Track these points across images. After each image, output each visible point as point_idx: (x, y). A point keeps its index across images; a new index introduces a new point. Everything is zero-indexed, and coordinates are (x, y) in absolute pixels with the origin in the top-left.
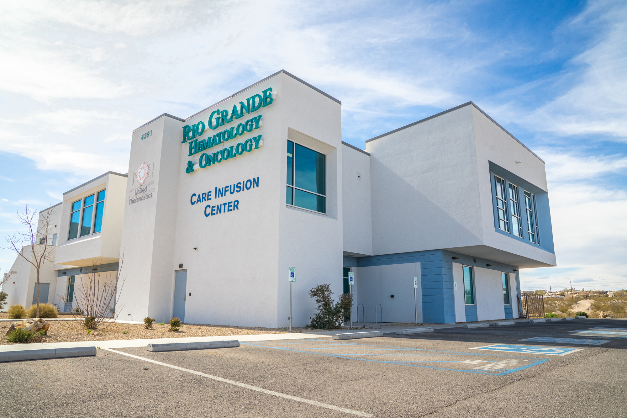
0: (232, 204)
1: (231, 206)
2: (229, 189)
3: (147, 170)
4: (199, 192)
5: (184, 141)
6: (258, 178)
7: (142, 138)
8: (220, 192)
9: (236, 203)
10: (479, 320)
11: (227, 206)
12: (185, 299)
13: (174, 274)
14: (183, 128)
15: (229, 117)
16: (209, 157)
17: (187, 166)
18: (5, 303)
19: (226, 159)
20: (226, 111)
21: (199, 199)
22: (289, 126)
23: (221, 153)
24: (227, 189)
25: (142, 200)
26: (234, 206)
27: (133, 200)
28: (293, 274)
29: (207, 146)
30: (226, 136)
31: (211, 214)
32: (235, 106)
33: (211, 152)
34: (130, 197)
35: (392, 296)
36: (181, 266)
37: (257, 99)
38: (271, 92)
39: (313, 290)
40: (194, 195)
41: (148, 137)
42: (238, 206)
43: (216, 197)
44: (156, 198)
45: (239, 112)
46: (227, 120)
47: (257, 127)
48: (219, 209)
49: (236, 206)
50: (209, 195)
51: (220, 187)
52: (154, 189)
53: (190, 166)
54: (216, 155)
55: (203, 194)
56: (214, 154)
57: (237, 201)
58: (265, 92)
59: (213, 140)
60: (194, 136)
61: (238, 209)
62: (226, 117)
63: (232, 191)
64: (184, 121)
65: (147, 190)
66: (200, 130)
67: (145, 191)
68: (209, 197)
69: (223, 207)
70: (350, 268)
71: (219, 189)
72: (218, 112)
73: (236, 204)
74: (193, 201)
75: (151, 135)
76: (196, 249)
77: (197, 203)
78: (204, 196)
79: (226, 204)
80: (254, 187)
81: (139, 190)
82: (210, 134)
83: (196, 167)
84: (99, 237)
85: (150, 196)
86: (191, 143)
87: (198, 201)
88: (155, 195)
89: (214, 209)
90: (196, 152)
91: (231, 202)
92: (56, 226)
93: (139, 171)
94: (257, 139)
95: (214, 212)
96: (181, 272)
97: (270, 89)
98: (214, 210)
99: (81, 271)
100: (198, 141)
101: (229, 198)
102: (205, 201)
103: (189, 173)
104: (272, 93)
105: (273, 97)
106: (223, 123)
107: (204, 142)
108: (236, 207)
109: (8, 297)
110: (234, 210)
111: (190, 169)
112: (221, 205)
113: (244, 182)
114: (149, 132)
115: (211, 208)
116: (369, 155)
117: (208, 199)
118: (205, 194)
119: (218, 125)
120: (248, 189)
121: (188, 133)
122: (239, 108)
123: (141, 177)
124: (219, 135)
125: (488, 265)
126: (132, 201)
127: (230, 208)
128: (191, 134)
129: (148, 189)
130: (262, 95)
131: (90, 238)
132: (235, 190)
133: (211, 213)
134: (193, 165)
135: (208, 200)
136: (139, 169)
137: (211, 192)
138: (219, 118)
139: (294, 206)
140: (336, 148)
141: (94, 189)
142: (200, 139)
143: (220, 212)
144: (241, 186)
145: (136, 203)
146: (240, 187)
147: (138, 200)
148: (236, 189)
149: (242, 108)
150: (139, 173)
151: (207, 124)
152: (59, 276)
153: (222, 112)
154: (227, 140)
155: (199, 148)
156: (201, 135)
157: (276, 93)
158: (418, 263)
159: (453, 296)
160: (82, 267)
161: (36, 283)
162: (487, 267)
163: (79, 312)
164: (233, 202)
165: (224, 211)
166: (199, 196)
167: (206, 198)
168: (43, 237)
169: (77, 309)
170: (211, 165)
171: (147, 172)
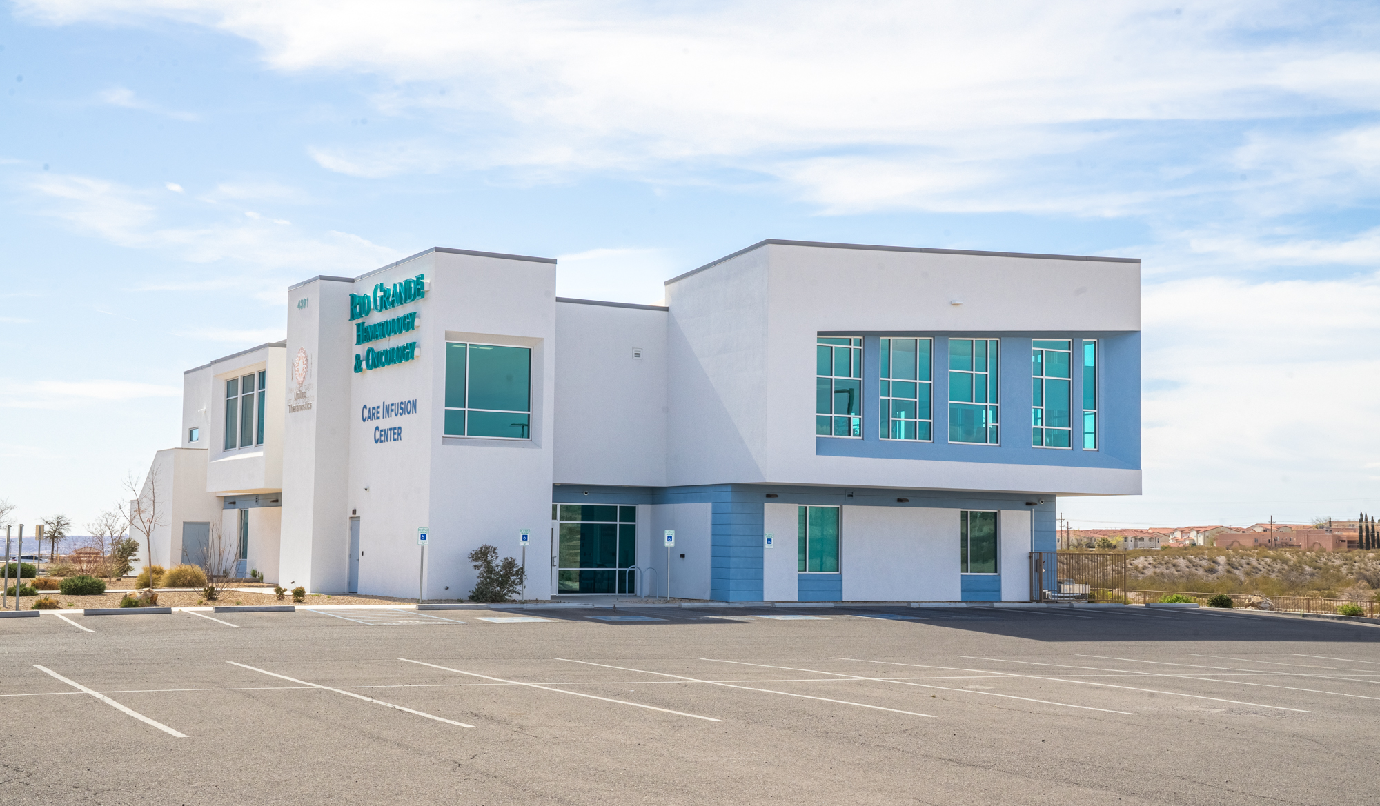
0: (397, 432)
1: (396, 434)
2: (393, 408)
3: (305, 363)
4: (369, 405)
5: (352, 319)
6: (416, 401)
7: (299, 306)
8: (388, 410)
9: (400, 431)
10: (844, 600)
11: (392, 432)
12: (358, 560)
13: (348, 523)
14: (351, 294)
15: (390, 300)
16: (375, 356)
17: (355, 361)
18: (136, 560)
19: (390, 364)
20: (388, 290)
21: (370, 415)
22: (447, 329)
23: (385, 355)
28: (425, 536)
29: (373, 338)
30: (389, 329)
31: (379, 441)
32: (395, 286)
33: (376, 347)
35: (683, 556)
36: (354, 512)
37: (412, 285)
38: (422, 280)
39: (473, 553)
40: (365, 407)
41: (305, 307)
43: (383, 417)
44: (316, 408)
45: (398, 298)
46: (389, 303)
47: (413, 329)
48: (386, 436)
49: (400, 436)
50: (378, 412)
51: (386, 403)
52: (313, 394)
53: (358, 362)
54: (380, 355)
56: (379, 353)
57: (401, 429)
58: (418, 279)
59: (378, 332)
60: (361, 315)
61: (401, 440)
62: (388, 299)
63: (397, 413)
64: (352, 281)
66: (366, 308)
68: (379, 416)
69: (389, 433)
70: (636, 506)
71: (386, 406)
72: (381, 287)
74: (364, 418)
75: (308, 307)
76: (366, 489)
77: (368, 421)
78: (374, 411)
79: (392, 429)
80: (413, 413)
81: (299, 392)
82: (377, 318)
83: (364, 365)
84: (263, 454)
85: (307, 406)
86: (358, 325)
87: (369, 418)
88: (315, 405)
89: (382, 434)
90: (362, 342)
91: (395, 429)
93: (297, 362)
94: (412, 346)
96: (355, 518)
97: (424, 276)
98: (382, 436)
99: (255, 502)
100: (364, 325)
101: (393, 422)
102: (375, 419)
103: (357, 372)
104: (424, 282)
105: (426, 288)
106: (386, 307)
107: (370, 329)
109: (140, 548)
110: (398, 440)
112: (388, 430)
113: (405, 403)
114: (305, 299)
115: (380, 432)
116: (666, 309)
118: (374, 409)
119: (382, 308)
120: (408, 414)
121: (355, 307)
122: (398, 290)
123: (300, 372)
124: (382, 325)
125: (900, 500)
126: (293, 409)
127: (395, 437)
128: (358, 309)
130: (416, 281)
131: (253, 453)
132: (399, 412)
133: (379, 439)
134: (361, 361)
135: (377, 419)
136: (298, 359)
137: (378, 407)
138: (382, 297)
139: (466, 436)
140: (543, 339)
141: (255, 367)
142: (366, 322)
143: (388, 441)
144: (404, 407)
145: (296, 414)
146: (402, 410)
148: (399, 410)
149: (401, 293)
150: (297, 364)
151: (372, 300)
152: (225, 508)
153: (385, 289)
154: (389, 336)
155: (366, 337)
156: (367, 315)
157: (429, 282)
158: (709, 505)
159: (761, 558)
160: (258, 495)
161: (184, 522)
162: (901, 503)
163: (257, 577)
164: (397, 430)
165: (391, 441)
166: (369, 410)
167: (376, 416)
168: (193, 426)
169: (254, 571)
170: (376, 368)
171: (305, 367)
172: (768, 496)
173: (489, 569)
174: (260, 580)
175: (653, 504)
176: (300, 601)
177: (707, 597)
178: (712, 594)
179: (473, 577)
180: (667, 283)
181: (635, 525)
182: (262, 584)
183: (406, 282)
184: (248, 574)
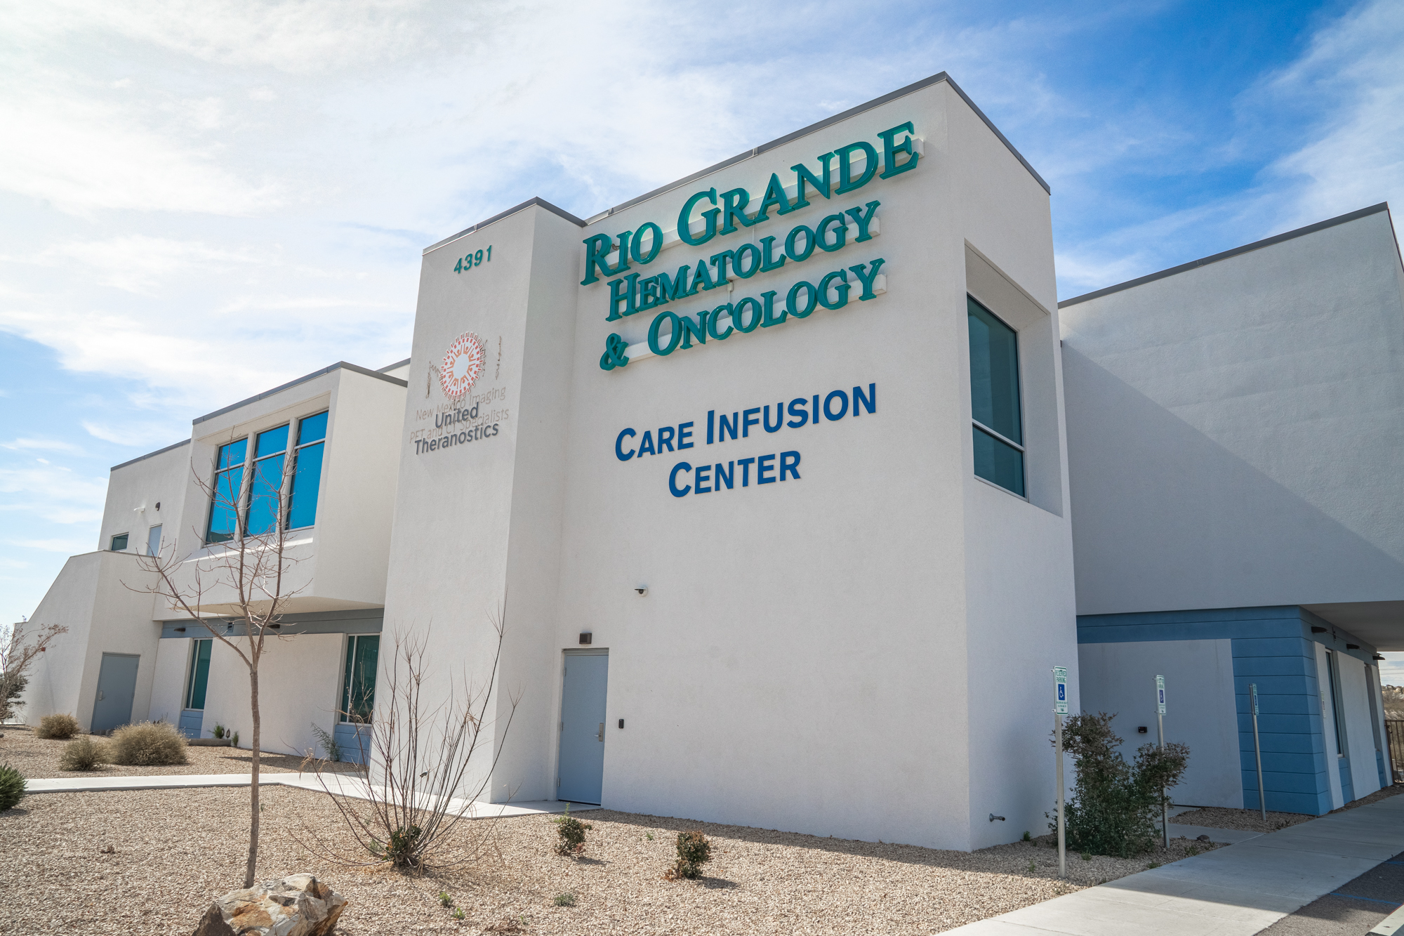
0: (776, 463)
1: (771, 468)
2: (760, 416)
3: (477, 356)
4: (650, 424)
5: (590, 278)
6: (872, 387)
7: (458, 269)
8: (727, 427)
9: (790, 460)
10: (1355, 798)
11: (754, 467)
12: (601, 736)
13: (559, 659)
14: (584, 242)
15: (754, 207)
16: (686, 324)
17: (602, 349)
19: (748, 330)
20: (742, 193)
21: (647, 445)
22: (967, 238)
23: (729, 313)
24: (752, 417)
25: (461, 443)
26: (784, 467)
27: (429, 441)
29: (675, 292)
30: (747, 263)
31: (693, 490)
32: (775, 179)
33: (690, 309)
34: (419, 434)
36: (585, 638)
37: (858, 156)
38: (909, 135)
40: (631, 432)
41: (478, 265)
42: (798, 468)
43: (710, 440)
44: (514, 438)
45: (793, 195)
46: (745, 217)
47: (864, 236)
48: (725, 476)
49: (791, 469)
50: (683, 435)
51: (724, 411)
52: (505, 409)
53: (615, 349)
54: (709, 317)
55: (661, 431)
56: (703, 315)
57: (796, 455)
58: (887, 136)
59: (698, 276)
60: (625, 264)
61: (796, 476)
62: (742, 207)
63: (772, 424)
64: (582, 224)
65: (480, 414)
66: (646, 248)
67: (472, 417)
68: (686, 440)
69: (738, 470)
71: (724, 419)
72: (711, 194)
73: (791, 464)
74: (626, 451)
75: (489, 259)
76: (641, 591)
77: (641, 456)
78: (666, 435)
79: (752, 460)
80: (856, 413)
81: (452, 413)
82: (683, 257)
83: (638, 350)
84: (310, 540)
85: (489, 431)
86: (615, 286)
87: (643, 450)
88: (510, 431)
89: (704, 474)
90: (632, 310)
91: (771, 457)
92: (158, 506)
93: (449, 361)
94: (868, 274)
95: (703, 485)
96: (585, 654)
97: (908, 126)
98: (706, 479)
99: (232, 627)
100: (638, 279)
101: (758, 443)
102: (671, 449)
103: (610, 369)
104: (913, 138)
106: (729, 228)
107: (662, 281)
108: (788, 473)
109: (27, 687)
110: (782, 479)
111: (615, 356)
112: (731, 464)
113: (816, 398)
114: (480, 251)
115: (693, 472)
117: (682, 446)
118: (671, 430)
119: (711, 232)
120: (833, 417)
121: (603, 256)
122: (790, 184)
123: (458, 375)
124: (720, 260)
125: (1349, 647)
126: (429, 446)
127: (767, 474)
129: (485, 410)
130: (876, 143)
131: (273, 542)
132: (786, 422)
133: (693, 486)
134: (626, 345)
135: (679, 449)
136: (450, 354)
137: (691, 424)
138: (716, 212)
140: (1048, 314)
141: (289, 411)
142: (648, 272)
143: (730, 485)
144: (809, 408)
145: (440, 452)
146: (801, 413)
147: (447, 442)
148: (787, 417)
149: (802, 182)
150: (449, 365)
151: (670, 231)
152: (163, 636)
153: (728, 196)
154: (750, 275)
155: (646, 298)
156: (649, 261)
157: (928, 135)
158: (1228, 642)
160: (234, 618)
161: (104, 653)
163: (225, 737)
164: (778, 458)
165: (745, 483)
166: (647, 435)
167: (675, 443)
168: (119, 531)
169: (218, 728)
170: (687, 345)
171: (478, 362)
172: (1315, 630)
174: (232, 744)
176: (694, 875)
183: (825, 159)
184: (207, 732)
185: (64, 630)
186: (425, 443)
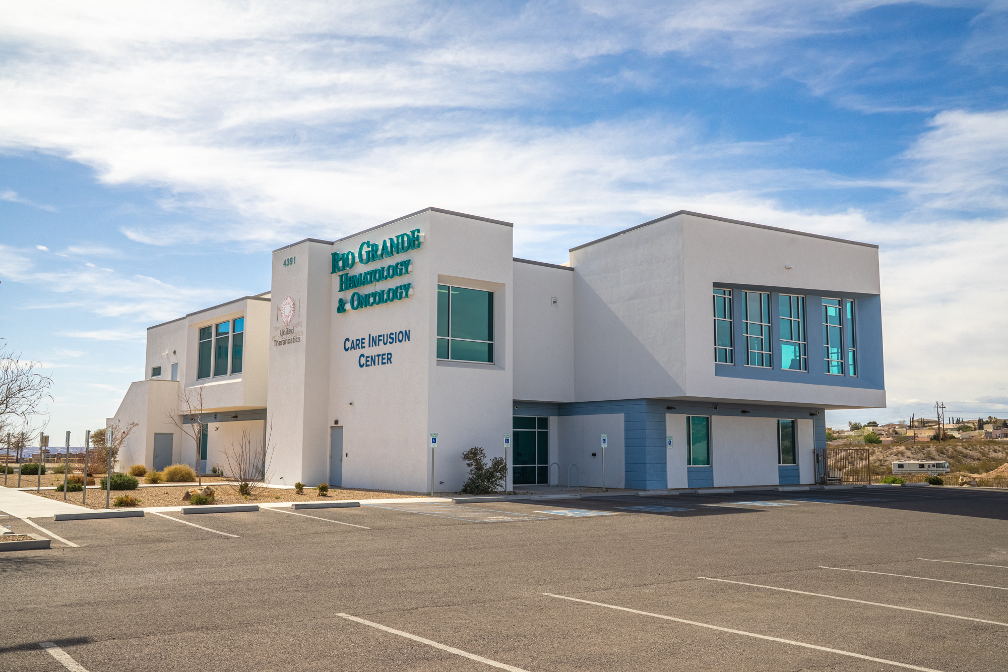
0: (385, 357)
1: (384, 359)
2: (382, 338)
3: (292, 306)
4: (353, 338)
5: (334, 271)
6: (409, 330)
7: (285, 264)
8: (374, 341)
9: (389, 356)
10: (716, 485)
11: (380, 358)
12: (342, 460)
13: (329, 431)
14: (331, 254)
15: (379, 253)
16: (361, 298)
17: (337, 305)
19: (378, 304)
20: (377, 246)
21: (353, 346)
22: (439, 273)
23: (372, 296)
25: (289, 343)
27: (279, 341)
28: (435, 439)
29: (358, 285)
30: (377, 276)
31: (365, 365)
32: (385, 241)
33: (362, 291)
34: (275, 337)
35: (594, 455)
36: (336, 422)
37: (406, 239)
38: (418, 234)
39: (465, 453)
40: (347, 339)
41: (291, 264)
42: (392, 359)
43: (369, 346)
44: (305, 343)
45: (389, 250)
46: (377, 255)
47: (407, 272)
48: (373, 361)
49: (389, 359)
50: (363, 343)
51: (374, 334)
52: (302, 331)
53: (341, 305)
54: (367, 297)
55: (357, 340)
56: (366, 295)
57: (391, 354)
58: (413, 232)
59: (364, 279)
60: (344, 268)
61: (391, 363)
62: (376, 252)
63: (385, 342)
64: (332, 243)
65: (294, 332)
66: (350, 262)
67: (292, 333)
68: (363, 345)
69: (377, 358)
70: (547, 416)
71: (373, 337)
72: (368, 244)
74: (347, 348)
75: (295, 263)
76: (351, 404)
77: (351, 350)
78: (358, 342)
79: (380, 355)
81: (285, 330)
82: (361, 269)
83: (348, 306)
84: (240, 380)
85: (297, 340)
86: (341, 277)
87: (352, 348)
88: (303, 338)
89: (368, 359)
90: (347, 288)
91: (384, 355)
92: (175, 352)
93: (283, 306)
94: (407, 287)
96: (337, 429)
97: (418, 231)
98: (368, 361)
99: (215, 417)
100: (348, 275)
101: (382, 349)
103: (341, 313)
104: (420, 234)
105: (421, 240)
106: (373, 260)
107: (355, 278)
108: (389, 361)
110: (388, 363)
111: (341, 309)
112: (375, 356)
113: (396, 333)
114: (291, 258)
115: (365, 358)
116: (572, 269)
118: (358, 340)
119: (368, 260)
120: (400, 341)
121: (338, 262)
122: (388, 244)
123: (287, 314)
124: (370, 273)
125: (743, 412)
126: (278, 343)
127: (384, 361)
128: (340, 263)
129: (296, 330)
130: (410, 234)
131: (228, 380)
132: (388, 341)
133: (365, 363)
134: (345, 304)
135: (361, 348)
136: (284, 303)
137: (364, 339)
138: (369, 251)
139: (450, 359)
140: (504, 284)
141: (227, 315)
142: (351, 272)
143: (374, 365)
144: (394, 336)
145: (282, 346)
146: (392, 338)
147: (284, 342)
148: (389, 339)
149: (392, 246)
150: (283, 309)
151: (357, 255)
152: (184, 423)
153: (373, 245)
154: (378, 281)
155: (350, 284)
156: (351, 268)
157: (424, 235)
158: (623, 415)
159: (664, 455)
160: (217, 413)
161: (155, 434)
162: (744, 414)
163: (217, 473)
164: (386, 355)
165: (378, 364)
166: (353, 341)
167: (360, 345)
168: (156, 365)
169: (214, 468)
170: (362, 307)
171: (293, 309)
172: (668, 408)
173: (479, 467)
174: (221, 476)
175: (559, 416)
176: (325, 495)
177: (622, 485)
178: (626, 484)
179: (466, 472)
180: (571, 250)
181: (547, 432)
182: (222, 479)
183: (398, 237)
184: (209, 471)
185: (137, 425)
186: (277, 342)
